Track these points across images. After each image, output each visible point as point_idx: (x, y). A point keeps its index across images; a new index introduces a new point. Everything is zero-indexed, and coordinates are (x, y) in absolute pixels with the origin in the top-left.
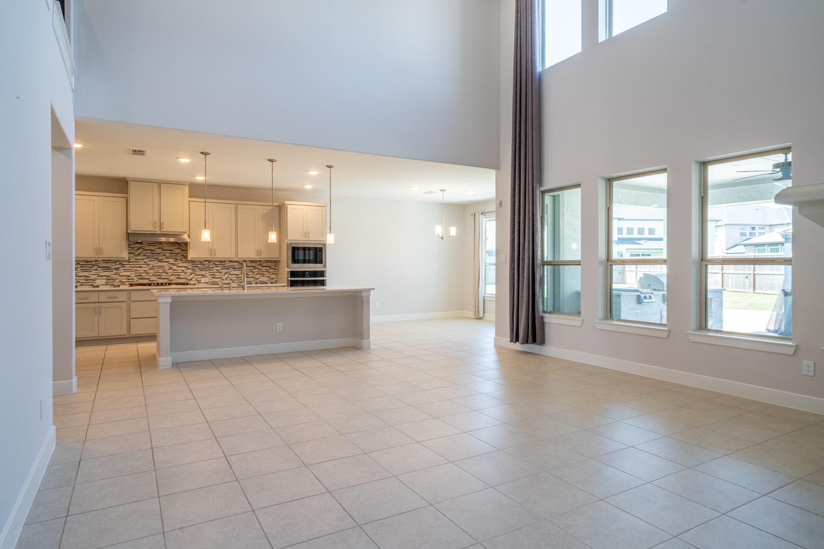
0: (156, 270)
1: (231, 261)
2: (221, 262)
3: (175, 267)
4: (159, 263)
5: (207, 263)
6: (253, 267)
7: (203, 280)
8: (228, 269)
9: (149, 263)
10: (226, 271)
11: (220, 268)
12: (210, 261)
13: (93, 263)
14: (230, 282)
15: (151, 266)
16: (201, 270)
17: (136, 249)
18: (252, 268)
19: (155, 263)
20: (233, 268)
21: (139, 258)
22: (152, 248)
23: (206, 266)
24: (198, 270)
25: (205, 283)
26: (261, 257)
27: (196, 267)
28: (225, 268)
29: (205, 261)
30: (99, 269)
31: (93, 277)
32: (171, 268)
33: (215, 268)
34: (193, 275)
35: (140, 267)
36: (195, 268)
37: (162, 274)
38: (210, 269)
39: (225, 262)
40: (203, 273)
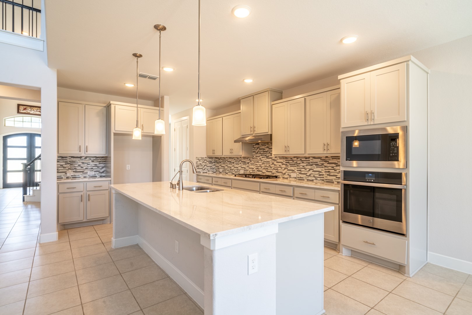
0: (265, 164)
1: (314, 158)
2: (306, 158)
3: (275, 163)
4: (267, 159)
5: (295, 159)
6: (335, 163)
7: (293, 175)
8: (312, 165)
9: (262, 159)
10: (310, 167)
11: (305, 164)
12: (297, 158)
14: (313, 178)
15: (263, 161)
16: (292, 165)
17: (256, 148)
18: (334, 165)
19: (264, 159)
20: (316, 165)
21: (258, 155)
22: (263, 147)
23: (295, 161)
24: (289, 166)
25: (294, 178)
26: (329, 152)
27: (288, 162)
28: (309, 164)
29: (294, 157)
31: (240, 168)
32: (273, 164)
33: (301, 164)
34: (286, 170)
35: (258, 162)
36: (287, 164)
38: (297, 165)
39: (309, 158)
40: (292, 168)
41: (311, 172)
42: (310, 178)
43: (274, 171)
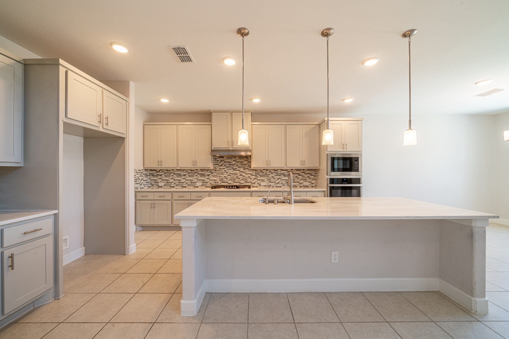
0: (232, 176)
1: (282, 170)
2: (275, 170)
3: (244, 174)
4: (234, 171)
5: (265, 171)
6: (298, 174)
7: (263, 184)
8: (280, 175)
9: (228, 171)
10: (278, 177)
11: (274, 175)
12: (267, 170)
13: (195, 171)
14: (281, 185)
15: (229, 173)
16: (261, 176)
17: (219, 161)
18: (297, 175)
19: (231, 171)
20: (283, 175)
21: (221, 167)
22: (229, 160)
23: (265, 173)
24: (259, 176)
25: (263, 186)
26: (304, 166)
27: (258, 174)
28: (277, 175)
29: (264, 170)
30: (198, 175)
31: (195, 181)
32: (241, 175)
33: (271, 175)
34: (256, 180)
35: (222, 174)
36: (257, 175)
37: (236, 179)
38: (267, 175)
39: (277, 170)
40: (262, 178)
41: (279, 180)
42: (278, 185)
43: (242, 182)
